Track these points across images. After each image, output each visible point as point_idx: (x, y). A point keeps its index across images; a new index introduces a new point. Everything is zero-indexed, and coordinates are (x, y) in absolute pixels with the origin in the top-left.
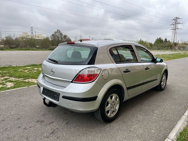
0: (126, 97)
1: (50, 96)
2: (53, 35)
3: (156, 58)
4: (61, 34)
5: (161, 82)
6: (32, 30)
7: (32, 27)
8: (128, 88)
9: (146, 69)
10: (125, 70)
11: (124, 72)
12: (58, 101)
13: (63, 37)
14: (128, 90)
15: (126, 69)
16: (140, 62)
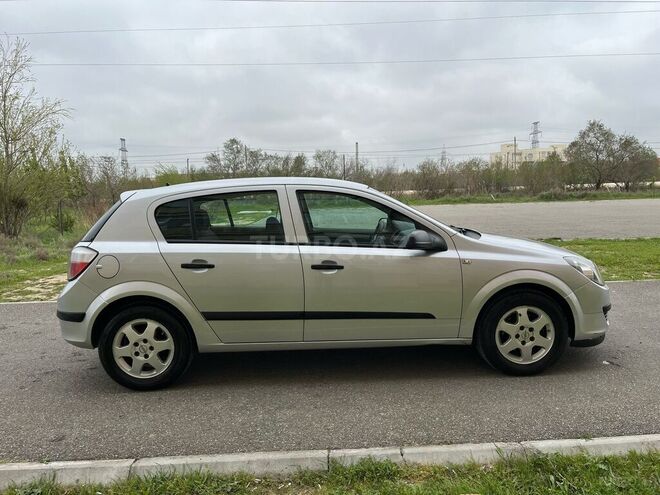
2: (574, 144)
4: (607, 136)
6: (536, 133)
7: (536, 123)
13: (616, 147)
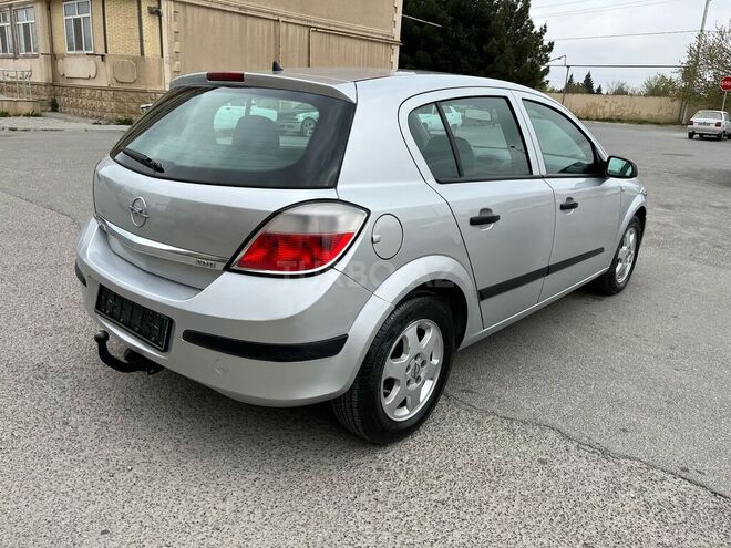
0: (474, 331)
1: (128, 327)
3: (609, 158)
5: (616, 261)
8: (483, 295)
9: (563, 208)
10: (477, 214)
11: (474, 222)
12: (166, 349)
14: (483, 303)
15: (483, 210)
16: (543, 177)
